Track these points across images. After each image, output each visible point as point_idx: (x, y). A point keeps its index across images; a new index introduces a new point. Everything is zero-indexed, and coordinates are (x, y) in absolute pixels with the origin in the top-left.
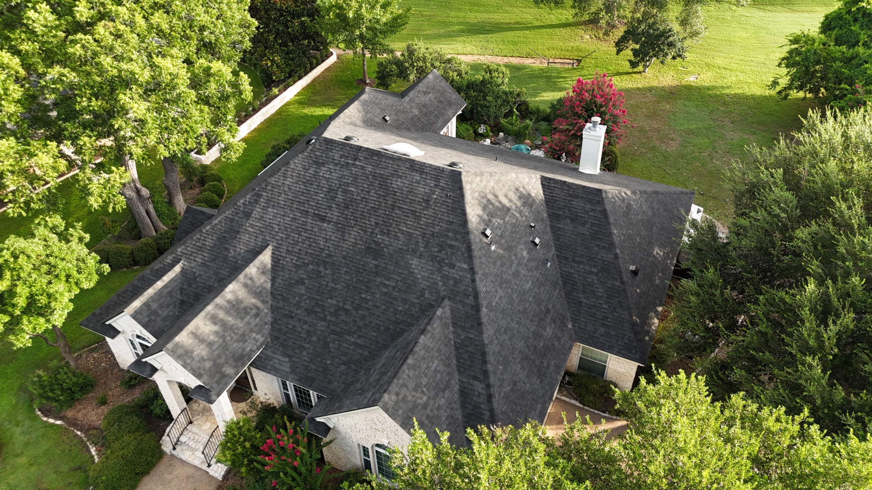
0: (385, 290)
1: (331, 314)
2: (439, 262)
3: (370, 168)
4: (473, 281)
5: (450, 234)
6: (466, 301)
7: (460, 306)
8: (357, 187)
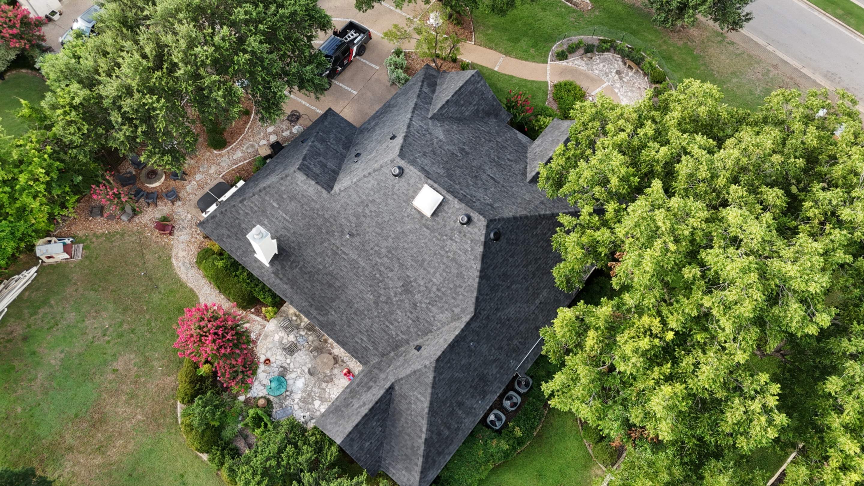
0: (461, 136)
2: (428, 131)
4: (412, 117)
5: (416, 136)
6: (419, 113)
7: (423, 113)
8: (467, 182)
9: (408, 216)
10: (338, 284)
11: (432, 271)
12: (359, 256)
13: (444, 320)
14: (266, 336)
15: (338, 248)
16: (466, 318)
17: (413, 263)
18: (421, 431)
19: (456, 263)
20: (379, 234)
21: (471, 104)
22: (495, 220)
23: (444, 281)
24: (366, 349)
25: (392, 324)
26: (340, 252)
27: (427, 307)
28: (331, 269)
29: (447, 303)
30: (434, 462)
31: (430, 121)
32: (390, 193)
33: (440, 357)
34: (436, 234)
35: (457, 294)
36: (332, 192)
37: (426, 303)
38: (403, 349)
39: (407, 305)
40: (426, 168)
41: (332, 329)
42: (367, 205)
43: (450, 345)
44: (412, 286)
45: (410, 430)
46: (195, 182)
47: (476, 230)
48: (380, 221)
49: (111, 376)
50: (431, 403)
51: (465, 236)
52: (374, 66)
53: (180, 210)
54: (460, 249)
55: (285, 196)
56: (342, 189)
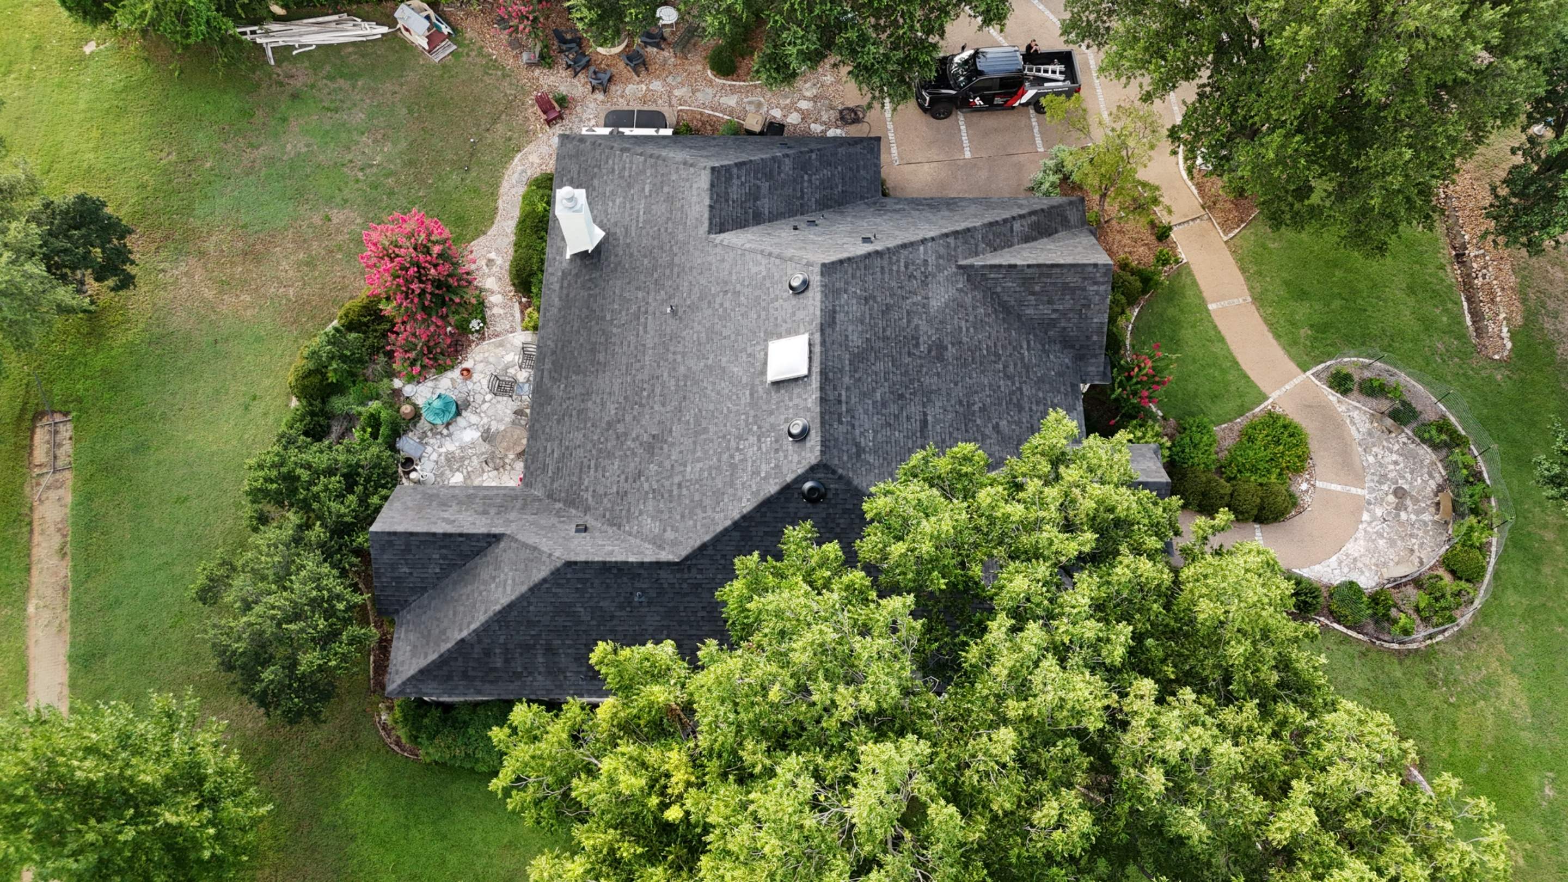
0: (972, 330)
1: (1013, 383)
2: (926, 277)
3: (846, 380)
4: (933, 239)
5: (895, 268)
6: (953, 245)
7: (959, 250)
8: (874, 390)
9: (749, 355)
10: (601, 357)
11: (699, 454)
12: (654, 348)
13: (645, 530)
14: (501, 345)
15: (646, 312)
16: (665, 556)
17: (692, 421)
18: (469, 624)
19: (732, 475)
20: (700, 344)
21: (1050, 302)
22: (834, 472)
23: (697, 482)
24: (545, 468)
25: (596, 471)
26: (642, 320)
27: (647, 493)
28: (615, 330)
29: (670, 512)
30: (449, 678)
31: (954, 270)
32: (763, 304)
33: (575, 563)
34: (752, 413)
35: (692, 513)
36: (713, 236)
37: (651, 486)
38: (574, 511)
39: (632, 465)
40: (840, 317)
41: (542, 405)
42: (726, 292)
43: (604, 563)
44: (662, 449)
45: (462, 609)
46: (644, 88)
47: (796, 458)
48: (718, 327)
49: (317, 220)
50: (511, 606)
51: (777, 451)
52: (1038, 141)
53: (592, 105)
54: (754, 462)
55: (666, 189)
56: (725, 243)
